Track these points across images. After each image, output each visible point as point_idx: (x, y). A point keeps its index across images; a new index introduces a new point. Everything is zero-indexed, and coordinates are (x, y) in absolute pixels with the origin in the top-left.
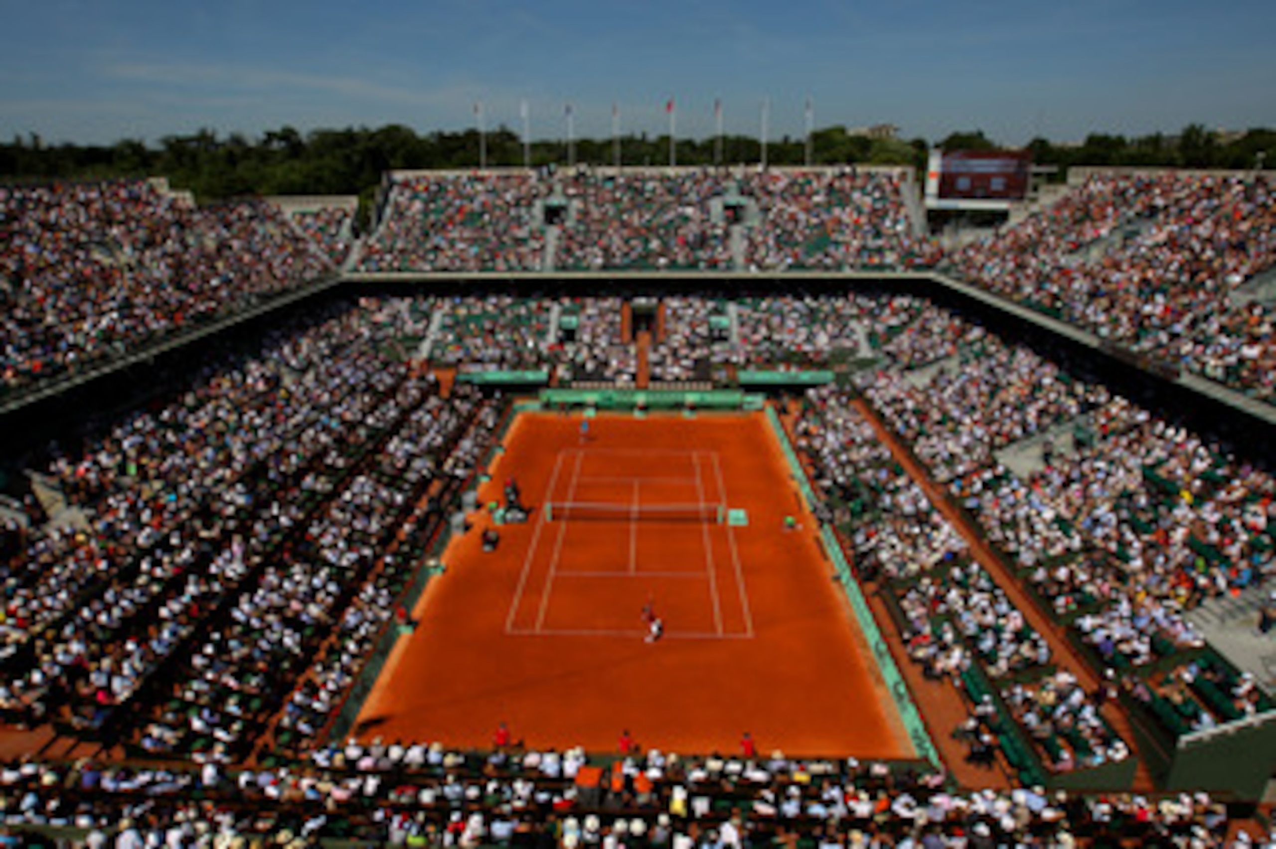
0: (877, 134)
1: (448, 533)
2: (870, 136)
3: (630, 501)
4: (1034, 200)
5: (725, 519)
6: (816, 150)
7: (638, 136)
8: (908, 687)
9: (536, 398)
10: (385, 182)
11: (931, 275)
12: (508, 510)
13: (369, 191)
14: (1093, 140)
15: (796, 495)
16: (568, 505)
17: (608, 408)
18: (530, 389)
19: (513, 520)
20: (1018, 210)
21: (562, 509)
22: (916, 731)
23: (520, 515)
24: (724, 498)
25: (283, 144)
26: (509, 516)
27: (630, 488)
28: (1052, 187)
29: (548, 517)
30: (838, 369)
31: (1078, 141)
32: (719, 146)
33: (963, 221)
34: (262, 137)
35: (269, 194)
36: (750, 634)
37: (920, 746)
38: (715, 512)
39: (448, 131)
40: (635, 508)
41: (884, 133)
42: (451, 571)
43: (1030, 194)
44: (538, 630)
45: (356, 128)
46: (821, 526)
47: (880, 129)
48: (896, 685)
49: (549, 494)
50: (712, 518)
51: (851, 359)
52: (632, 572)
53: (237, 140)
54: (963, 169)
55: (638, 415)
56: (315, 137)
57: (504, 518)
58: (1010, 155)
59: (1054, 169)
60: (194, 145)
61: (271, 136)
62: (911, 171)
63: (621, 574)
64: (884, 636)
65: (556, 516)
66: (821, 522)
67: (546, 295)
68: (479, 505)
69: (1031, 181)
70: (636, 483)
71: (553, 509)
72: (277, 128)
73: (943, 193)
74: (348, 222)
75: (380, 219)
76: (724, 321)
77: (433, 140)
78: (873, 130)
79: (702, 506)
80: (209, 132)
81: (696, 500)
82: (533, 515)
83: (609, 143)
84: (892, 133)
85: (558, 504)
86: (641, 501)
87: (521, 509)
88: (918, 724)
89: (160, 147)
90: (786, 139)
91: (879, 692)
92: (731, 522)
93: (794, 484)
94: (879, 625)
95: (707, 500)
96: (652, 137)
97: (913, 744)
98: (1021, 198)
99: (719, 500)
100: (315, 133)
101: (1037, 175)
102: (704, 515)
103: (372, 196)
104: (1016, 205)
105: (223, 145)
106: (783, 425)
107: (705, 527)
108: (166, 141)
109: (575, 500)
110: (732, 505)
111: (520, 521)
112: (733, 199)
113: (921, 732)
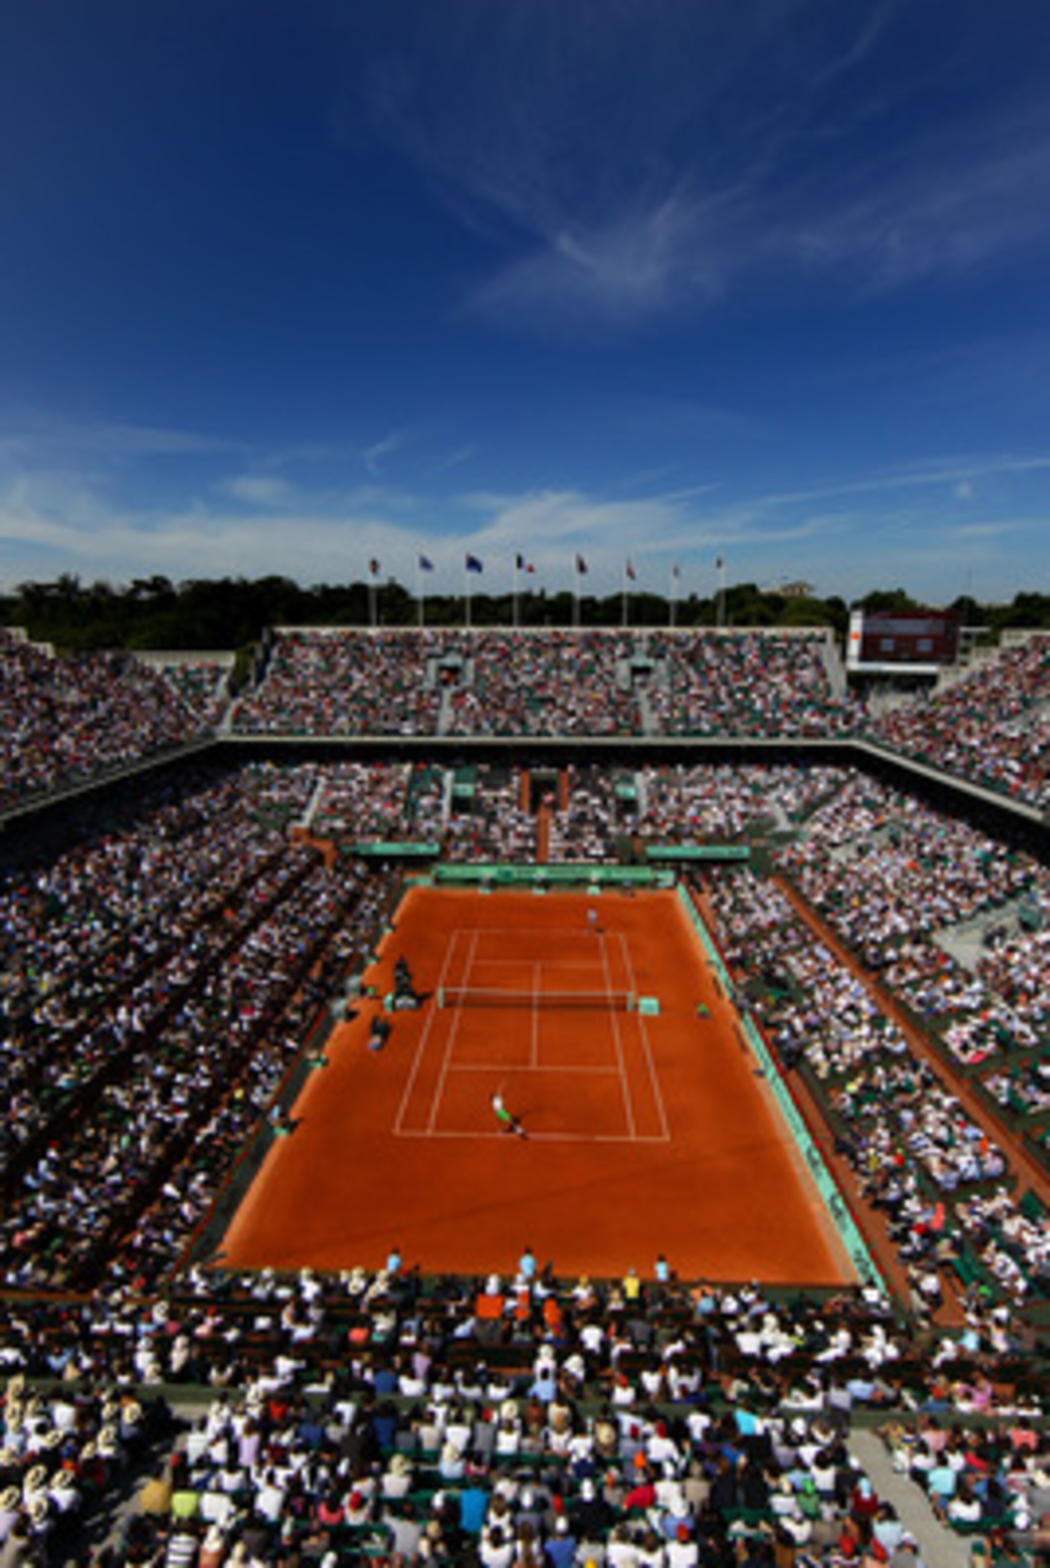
0: (789, 593)
1: (331, 1022)
2: (782, 594)
3: (530, 988)
4: (964, 664)
5: (636, 1006)
6: (728, 610)
7: (536, 592)
8: (847, 1201)
9: (428, 872)
10: (266, 638)
11: (854, 742)
12: (398, 995)
13: (249, 645)
14: (1022, 600)
15: (715, 981)
16: (463, 990)
17: (505, 884)
18: (420, 863)
19: (402, 1006)
20: (946, 673)
21: (456, 994)
22: (858, 1253)
23: (411, 1002)
24: (633, 982)
25: (154, 594)
26: (400, 1002)
27: (530, 970)
28: (982, 649)
29: (441, 1005)
30: (756, 842)
31: (1008, 601)
32: (625, 603)
33: (888, 685)
34: (129, 585)
35: (137, 648)
36: (667, 1138)
37: (864, 1271)
38: (624, 998)
39: (332, 583)
40: (536, 993)
41: (797, 591)
42: (332, 1064)
43: (960, 657)
44: (429, 1133)
45: (234, 579)
46: (741, 1016)
47: (792, 587)
48: (833, 1199)
49: (441, 981)
50: (621, 1006)
51: (768, 833)
52: (533, 1067)
53: (101, 589)
54: (886, 630)
55: (540, 892)
56: (188, 587)
57: (393, 1004)
58: (934, 614)
59: (984, 629)
60: (54, 592)
61: (139, 585)
62: (829, 632)
63: (520, 1068)
64: (818, 1143)
65: (450, 1002)
66: (741, 1010)
67: (439, 761)
68: (363, 990)
69: (962, 643)
70: (538, 966)
71: (446, 995)
72: (146, 577)
73: (864, 656)
74: (224, 679)
75: (260, 677)
76: (631, 792)
77: (316, 594)
78: (785, 589)
79: (609, 993)
80: (72, 578)
81: (602, 986)
82: (425, 1004)
83: (508, 600)
84: (805, 591)
85: (451, 990)
86: (543, 987)
87: (412, 995)
88: (860, 1245)
89: (16, 594)
90: (693, 598)
91: (815, 1207)
92: (642, 1010)
93: (713, 971)
94: (810, 1128)
95: (614, 986)
96: (551, 594)
97: (856, 1267)
98: (950, 661)
99: (628, 988)
100: (190, 582)
101: (967, 636)
102: (611, 1002)
103: (252, 652)
104: (947, 668)
105: (87, 593)
106: (696, 905)
107: (613, 1015)
108: (23, 588)
109: (470, 984)
110: (642, 993)
111: (410, 1008)
112: (640, 660)
113: (865, 1255)
